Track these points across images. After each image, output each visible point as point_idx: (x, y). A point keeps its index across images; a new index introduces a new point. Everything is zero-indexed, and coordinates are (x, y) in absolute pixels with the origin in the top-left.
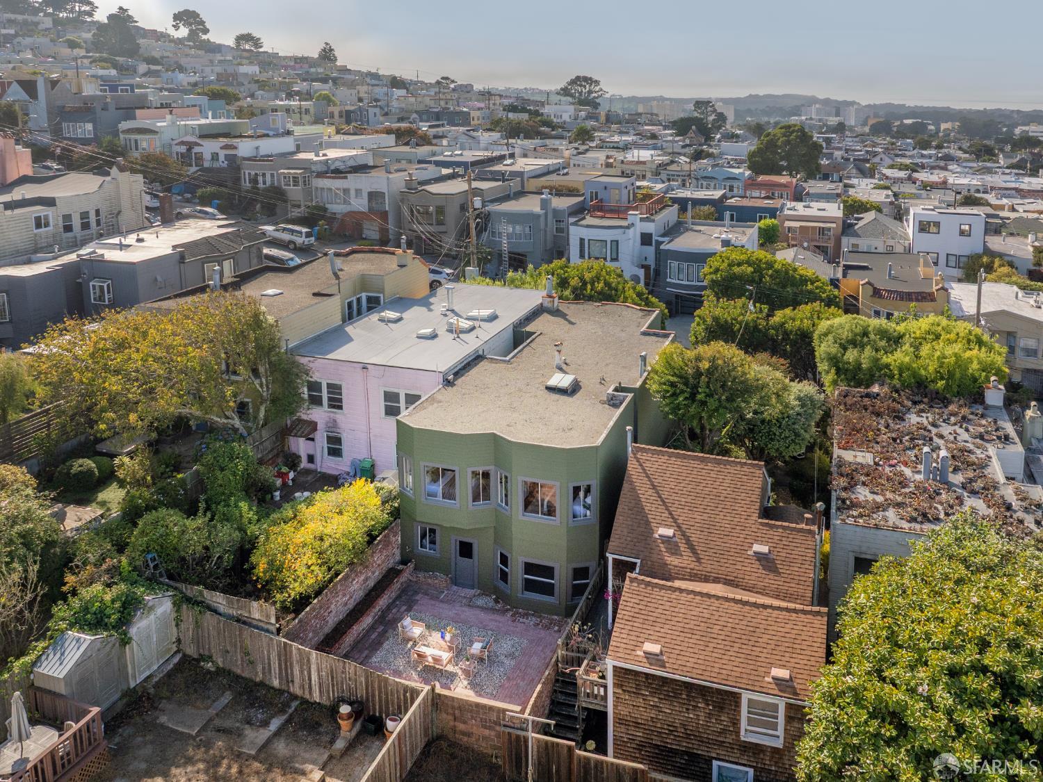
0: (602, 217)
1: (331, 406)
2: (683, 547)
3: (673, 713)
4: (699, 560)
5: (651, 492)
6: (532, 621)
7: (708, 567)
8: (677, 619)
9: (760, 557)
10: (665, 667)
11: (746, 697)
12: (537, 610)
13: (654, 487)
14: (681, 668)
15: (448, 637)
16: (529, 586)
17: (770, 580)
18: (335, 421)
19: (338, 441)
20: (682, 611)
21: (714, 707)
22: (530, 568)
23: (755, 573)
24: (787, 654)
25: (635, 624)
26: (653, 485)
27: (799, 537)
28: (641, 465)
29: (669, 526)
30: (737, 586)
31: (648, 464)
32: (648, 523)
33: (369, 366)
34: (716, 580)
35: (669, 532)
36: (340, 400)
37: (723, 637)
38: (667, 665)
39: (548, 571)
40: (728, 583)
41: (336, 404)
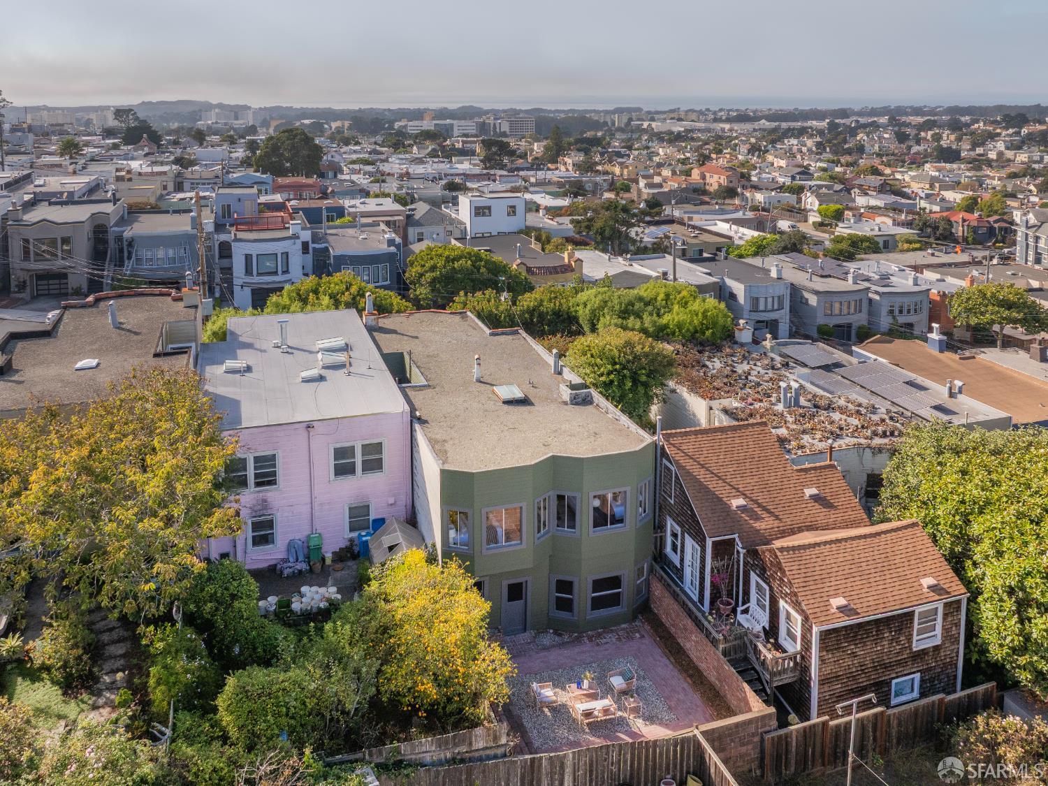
2: (759, 511)
3: (866, 653)
5: (703, 471)
7: (788, 521)
8: (834, 570)
9: (815, 498)
10: (858, 614)
11: (918, 610)
13: (703, 466)
14: (869, 609)
15: (586, 684)
16: (597, 604)
17: (833, 516)
18: (265, 501)
20: (832, 561)
21: (895, 631)
22: (599, 585)
23: (821, 514)
24: (920, 565)
25: (811, 588)
26: (701, 465)
28: (680, 449)
29: (738, 497)
31: (684, 447)
32: (720, 500)
33: (315, 424)
34: (800, 530)
35: (741, 501)
36: (274, 474)
37: (873, 571)
38: (859, 611)
39: (615, 582)
40: (810, 528)
41: (267, 478)
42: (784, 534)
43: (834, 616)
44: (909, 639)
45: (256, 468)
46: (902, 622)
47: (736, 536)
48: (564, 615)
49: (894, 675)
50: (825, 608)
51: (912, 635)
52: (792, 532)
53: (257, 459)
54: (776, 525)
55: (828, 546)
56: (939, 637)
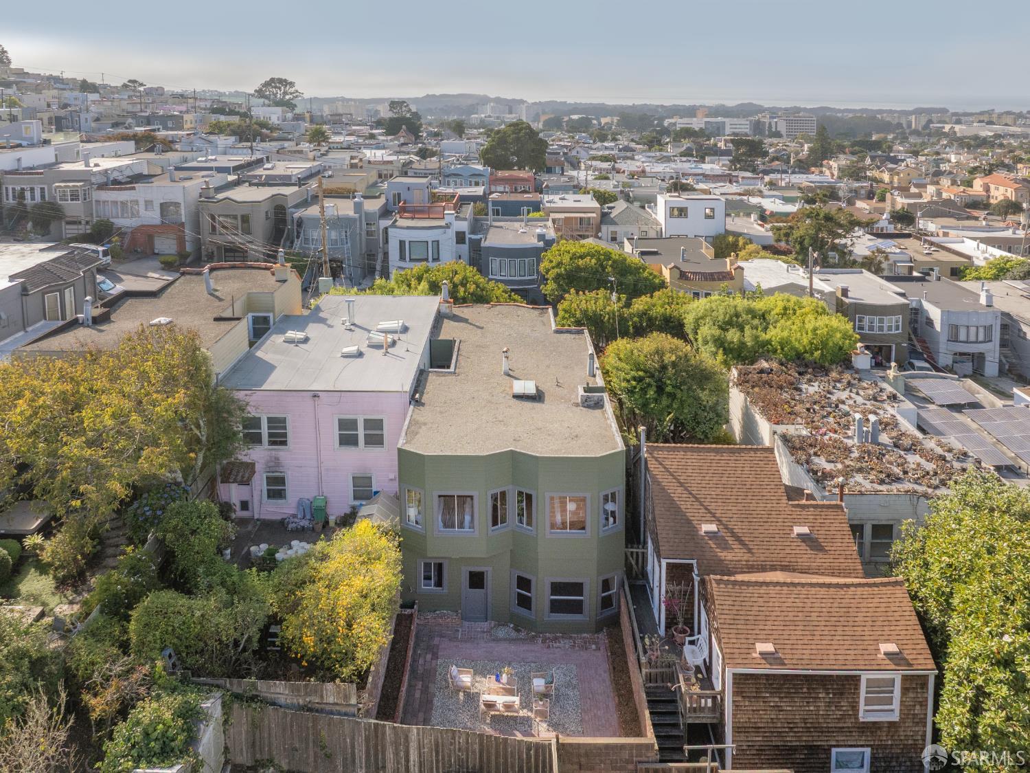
0: (413, 218)
1: (272, 443)
2: (730, 540)
3: (795, 709)
4: (750, 551)
5: (680, 490)
6: (565, 644)
7: (760, 556)
8: (774, 614)
9: (801, 536)
10: (785, 664)
11: (865, 677)
12: (566, 632)
13: (681, 484)
14: (799, 662)
15: (504, 678)
16: (556, 607)
17: (820, 560)
18: (277, 459)
19: (281, 481)
20: (777, 604)
21: (834, 694)
22: (557, 588)
23: (805, 556)
24: (886, 628)
25: (739, 627)
26: (680, 483)
27: (830, 513)
28: (661, 464)
29: (711, 522)
30: (794, 571)
31: (667, 463)
32: (689, 522)
33: (320, 394)
34: (773, 568)
35: (713, 527)
36: (285, 435)
37: (824, 623)
38: (786, 662)
39: (577, 588)
40: (785, 569)
41: (279, 439)
42: (751, 569)
43: (755, 661)
44: (854, 707)
45: (269, 428)
46: (845, 685)
47: (694, 562)
48: (522, 611)
49: (834, 743)
50: (746, 651)
51: (858, 703)
52: (763, 569)
53: (270, 420)
54: (745, 558)
55: (778, 588)
56: (897, 713)
